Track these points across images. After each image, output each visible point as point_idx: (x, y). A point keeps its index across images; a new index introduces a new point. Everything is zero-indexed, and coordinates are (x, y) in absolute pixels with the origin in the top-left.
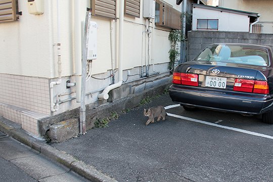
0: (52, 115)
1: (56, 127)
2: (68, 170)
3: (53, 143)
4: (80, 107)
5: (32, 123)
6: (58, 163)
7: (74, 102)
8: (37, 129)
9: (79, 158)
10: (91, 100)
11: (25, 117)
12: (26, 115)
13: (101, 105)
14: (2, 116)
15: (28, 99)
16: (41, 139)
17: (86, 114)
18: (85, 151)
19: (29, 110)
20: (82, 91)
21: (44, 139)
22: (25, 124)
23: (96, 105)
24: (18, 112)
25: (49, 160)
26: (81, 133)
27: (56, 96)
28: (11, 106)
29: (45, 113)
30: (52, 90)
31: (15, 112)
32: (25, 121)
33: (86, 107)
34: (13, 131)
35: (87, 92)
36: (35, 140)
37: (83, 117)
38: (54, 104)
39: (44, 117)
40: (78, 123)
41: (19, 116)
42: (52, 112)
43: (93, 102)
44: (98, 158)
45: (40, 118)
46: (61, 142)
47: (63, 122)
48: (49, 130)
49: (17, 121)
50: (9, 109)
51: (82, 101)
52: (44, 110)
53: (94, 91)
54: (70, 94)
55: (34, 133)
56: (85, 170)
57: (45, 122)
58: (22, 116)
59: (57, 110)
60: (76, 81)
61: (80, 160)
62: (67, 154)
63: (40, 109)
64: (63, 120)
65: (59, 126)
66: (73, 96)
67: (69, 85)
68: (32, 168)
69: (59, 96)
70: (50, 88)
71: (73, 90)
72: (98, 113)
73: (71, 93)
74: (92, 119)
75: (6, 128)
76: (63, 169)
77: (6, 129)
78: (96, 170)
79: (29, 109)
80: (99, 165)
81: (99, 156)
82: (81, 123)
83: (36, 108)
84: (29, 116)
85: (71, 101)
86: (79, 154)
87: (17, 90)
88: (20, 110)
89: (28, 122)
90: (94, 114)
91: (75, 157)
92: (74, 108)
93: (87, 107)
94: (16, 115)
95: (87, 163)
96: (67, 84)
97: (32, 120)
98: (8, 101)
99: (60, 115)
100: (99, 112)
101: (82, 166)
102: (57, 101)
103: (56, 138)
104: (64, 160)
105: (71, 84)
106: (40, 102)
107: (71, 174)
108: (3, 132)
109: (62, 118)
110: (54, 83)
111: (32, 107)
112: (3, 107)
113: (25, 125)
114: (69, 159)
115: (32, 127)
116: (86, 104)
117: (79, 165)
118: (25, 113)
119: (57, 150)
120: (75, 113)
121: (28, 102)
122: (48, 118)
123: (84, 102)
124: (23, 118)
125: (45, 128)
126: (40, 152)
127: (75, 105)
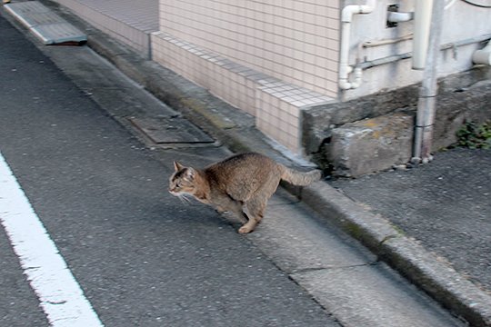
0: (340, 98)
1: (351, 135)
2: (373, 257)
3: (337, 177)
4: (420, 84)
5: (284, 117)
6: (346, 236)
7: (405, 67)
8: (295, 132)
9: (405, 229)
10: (454, 66)
11: (266, 98)
12: (269, 91)
13: (480, 84)
14: (207, 91)
15: (278, 49)
16: (304, 162)
17: (437, 105)
18: (425, 212)
19: (279, 81)
20: (430, 39)
21: (313, 165)
22: (266, 118)
23: (466, 82)
24: (250, 84)
25: (323, 225)
26: (417, 158)
27: (356, 47)
28: (230, 66)
29: (323, 91)
30: (347, 28)
31: (242, 80)
32: (266, 108)
33: (438, 84)
34: (233, 133)
35: (444, 42)
36: (289, 163)
37: (427, 114)
38: (350, 69)
39: (319, 101)
40: (410, 130)
41: (250, 93)
42: (341, 91)
43: (456, 72)
44: (462, 237)
45: (307, 103)
46: (359, 177)
47: (369, 121)
48: (328, 140)
49: (244, 107)
50: (226, 73)
51: (429, 68)
52: (321, 83)
53: (463, 39)
54: (395, 43)
55: (288, 145)
56: (422, 266)
57: (320, 118)
58: (258, 95)
59: (355, 85)
60: (415, 6)
61: (408, 235)
62: (375, 212)
63: (310, 79)
64: (370, 116)
65: (358, 132)
66: (405, 49)
67: (396, 16)
68: (275, 240)
69: (364, 47)
70: (342, 23)
71: (405, 33)
72: (471, 106)
73: (397, 42)
74: (451, 119)
75: (216, 122)
76: (359, 254)
77: (215, 127)
78: (452, 270)
79: (279, 76)
80: (462, 256)
81: (465, 230)
82: (419, 130)
83: (298, 75)
84: (279, 95)
85: (394, 64)
86: (408, 216)
87: (250, 23)
88: (255, 76)
89: (275, 112)
90: (460, 106)
91: (395, 223)
92: (402, 85)
93: (441, 83)
94: (243, 89)
95: (428, 245)
96: (389, 15)
97: (284, 107)
98: (225, 51)
99: (362, 99)
100: (473, 101)
101: (415, 254)
102: (357, 60)
103: (348, 164)
104: (364, 230)
105: (402, 16)
106: (310, 59)
107: (381, 270)
108: (207, 133)
109: (367, 109)
110: (356, 8)
111: (288, 72)
112: (211, 66)
113: (265, 121)
114: (379, 227)
115: (284, 127)
116: (439, 75)
117: (406, 247)
118: (268, 87)
119: (346, 200)
120: (405, 100)
121: (278, 59)
122: (328, 106)
123: (434, 71)
124: (262, 101)
125: (318, 133)
126: (300, 198)
127: (406, 77)
